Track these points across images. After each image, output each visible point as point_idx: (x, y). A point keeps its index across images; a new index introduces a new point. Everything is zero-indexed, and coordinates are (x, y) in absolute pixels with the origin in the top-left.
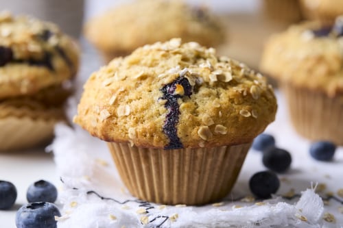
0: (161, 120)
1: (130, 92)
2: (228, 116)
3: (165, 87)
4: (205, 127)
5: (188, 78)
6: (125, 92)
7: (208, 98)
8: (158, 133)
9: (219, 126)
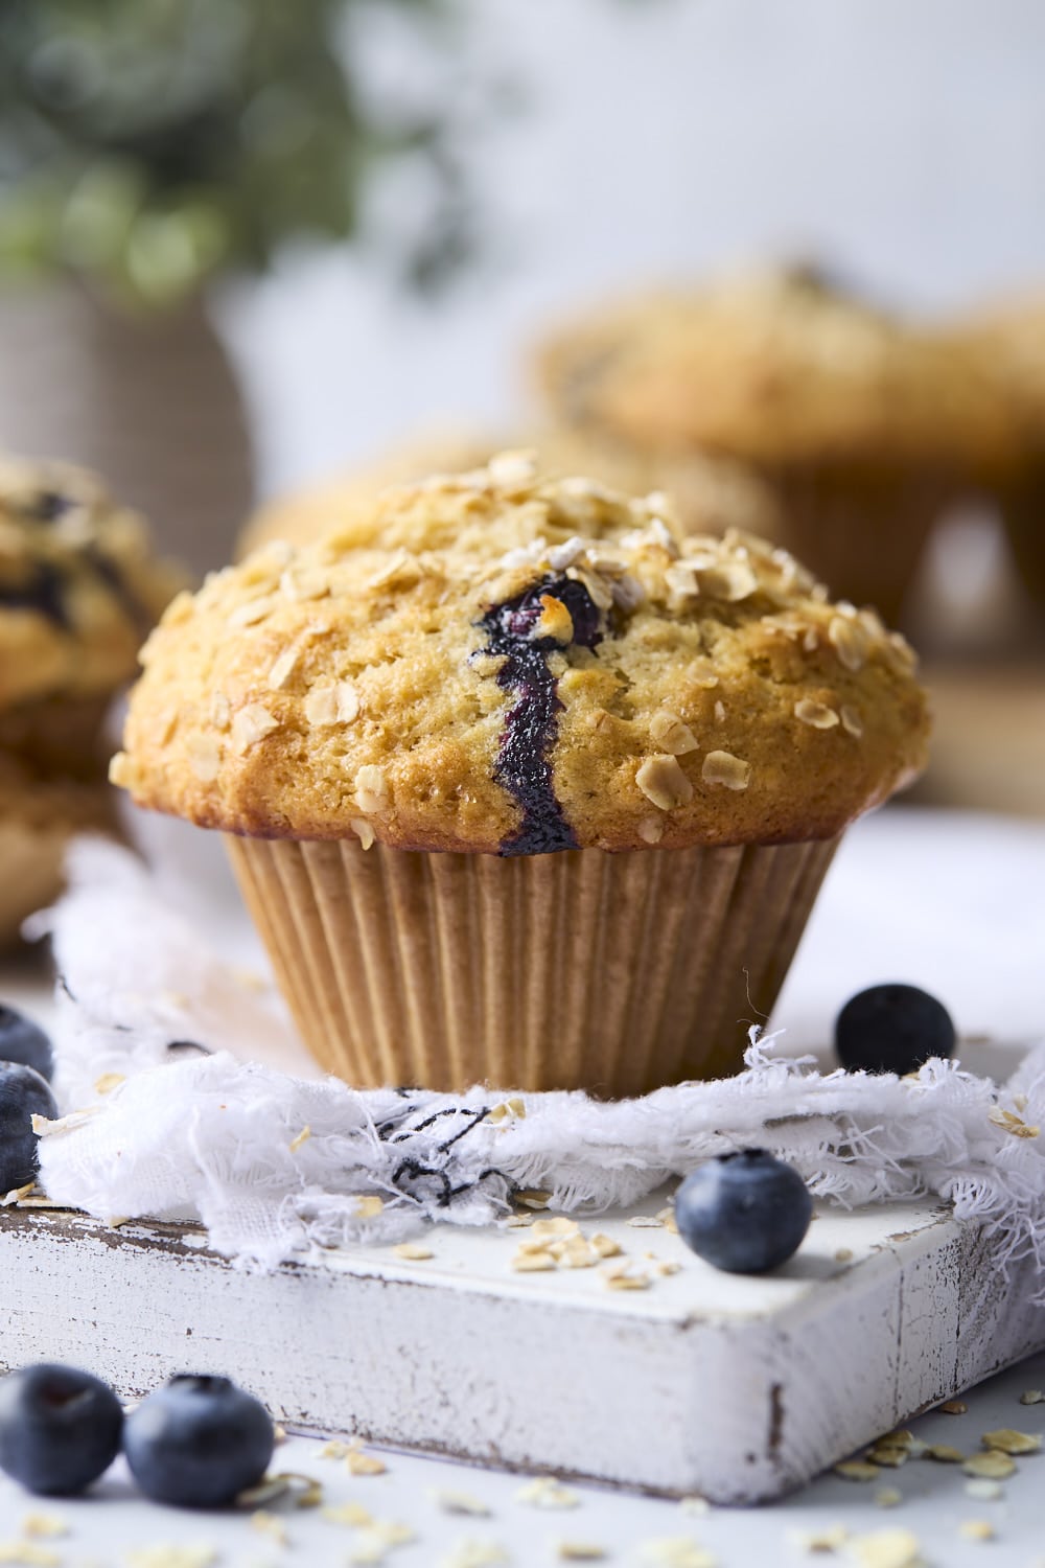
0: (488, 736)
1: (352, 636)
2: (750, 720)
3: (494, 612)
4: (663, 757)
5: (586, 580)
6: (331, 638)
7: (666, 655)
8: (475, 784)
9: (719, 755)
